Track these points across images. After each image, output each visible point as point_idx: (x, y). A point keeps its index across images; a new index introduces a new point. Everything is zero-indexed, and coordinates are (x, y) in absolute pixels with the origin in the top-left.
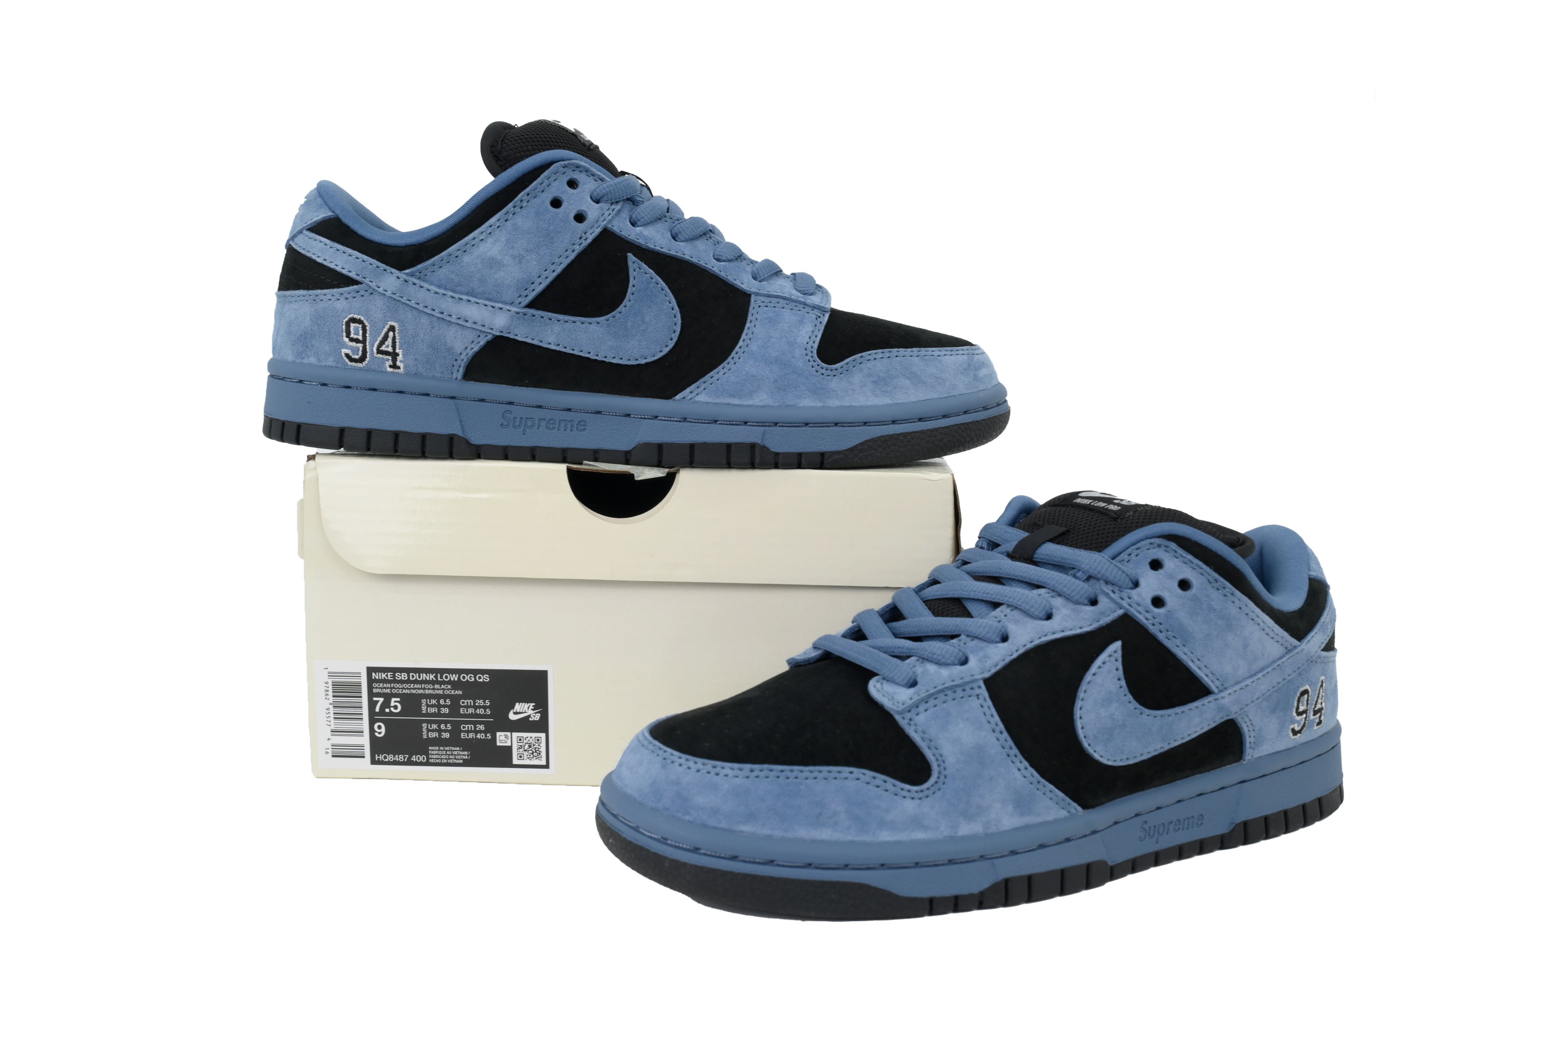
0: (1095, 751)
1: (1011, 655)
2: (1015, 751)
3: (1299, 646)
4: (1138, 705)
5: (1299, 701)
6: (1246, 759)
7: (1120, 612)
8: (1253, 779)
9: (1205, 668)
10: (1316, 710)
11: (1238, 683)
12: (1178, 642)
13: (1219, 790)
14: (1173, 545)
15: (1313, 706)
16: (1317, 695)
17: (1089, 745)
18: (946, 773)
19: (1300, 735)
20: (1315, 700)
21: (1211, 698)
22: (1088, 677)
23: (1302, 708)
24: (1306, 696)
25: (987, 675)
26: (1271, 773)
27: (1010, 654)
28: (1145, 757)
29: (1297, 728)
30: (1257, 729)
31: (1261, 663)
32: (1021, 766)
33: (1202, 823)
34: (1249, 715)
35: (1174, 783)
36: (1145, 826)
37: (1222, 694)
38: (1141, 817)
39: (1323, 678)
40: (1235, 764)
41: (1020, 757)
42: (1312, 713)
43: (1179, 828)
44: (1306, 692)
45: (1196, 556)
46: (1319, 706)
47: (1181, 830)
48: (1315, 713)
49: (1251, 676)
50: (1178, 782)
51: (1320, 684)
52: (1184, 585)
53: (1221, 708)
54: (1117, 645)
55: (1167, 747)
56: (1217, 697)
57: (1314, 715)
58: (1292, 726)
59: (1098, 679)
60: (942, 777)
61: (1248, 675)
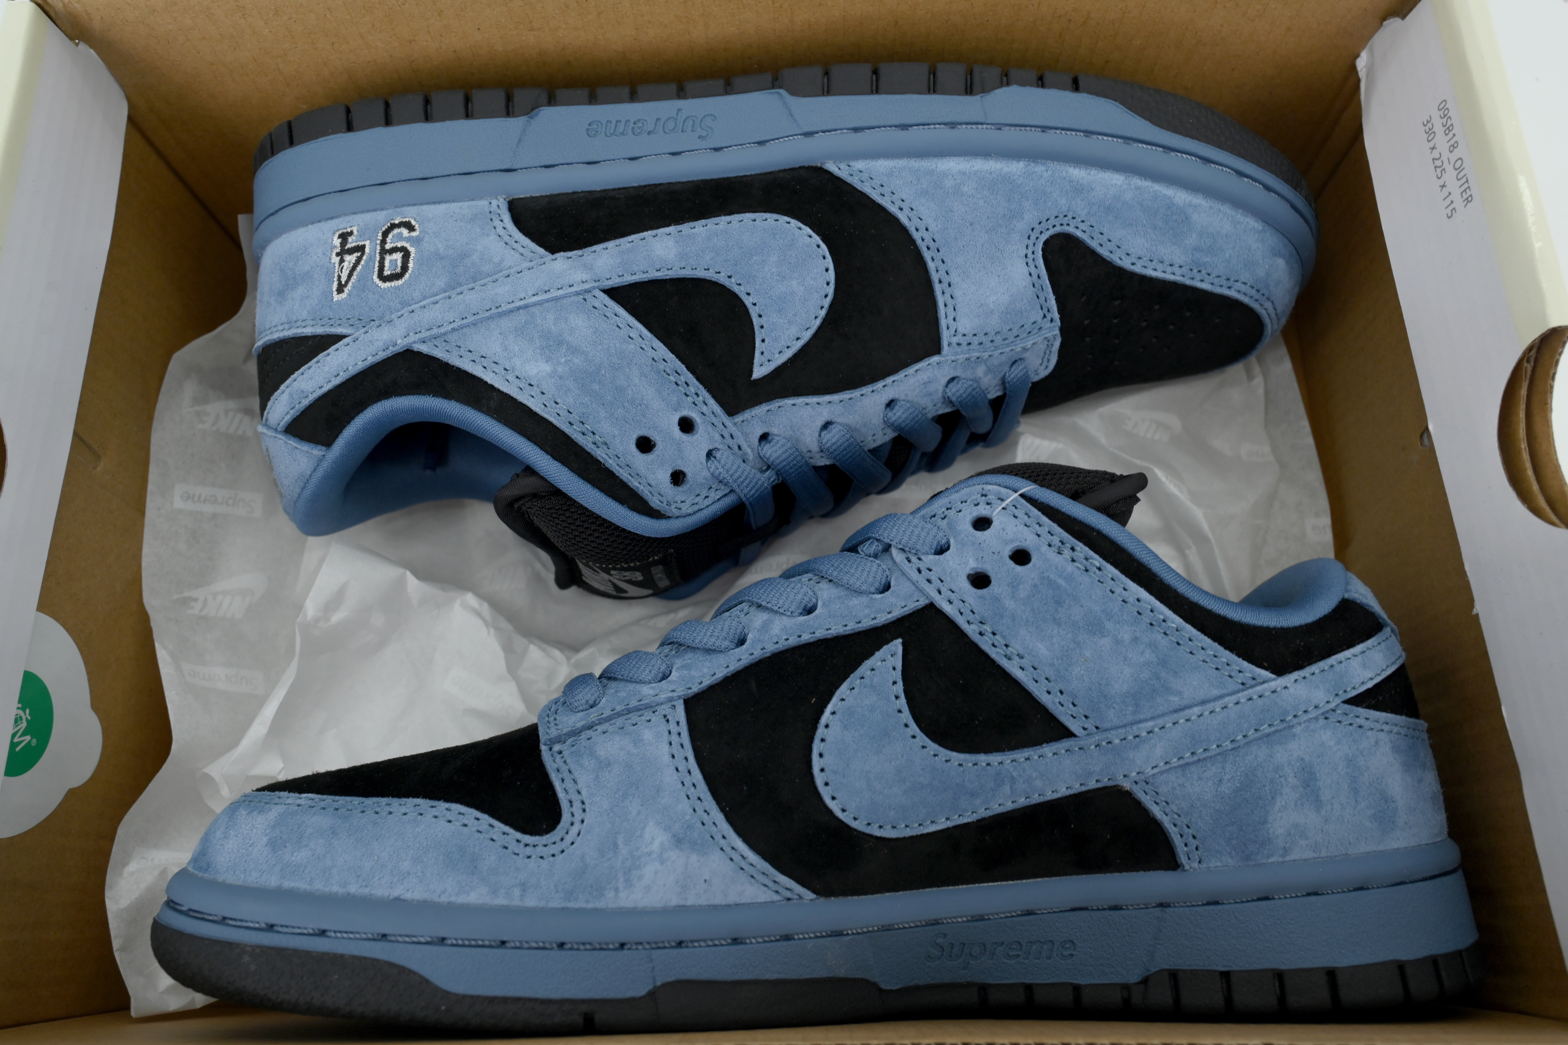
0: (810, 236)
1: (893, 382)
2: (927, 255)
3: (414, 342)
4: (736, 289)
5: (405, 268)
6: (502, 200)
7: (739, 418)
8: (488, 171)
9: (620, 325)
10: (358, 251)
11: (556, 299)
12: (662, 366)
13: (557, 165)
14: (655, 502)
15: (364, 258)
16: (355, 273)
17: (818, 246)
18: (1026, 241)
19: (392, 222)
20: (360, 266)
21: (609, 284)
22: (807, 336)
23: (398, 256)
24: (387, 272)
25: (935, 359)
26: (449, 176)
27: (895, 383)
28: (724, 219)
29: (405, 232)
30: (493, 237)
31: (506, 323)
32: (923, 233)
33: (590, 125)
34: (518, 255)
35: (643, 184)
36: (704, 134)
37: (586, 286)
38: (712, 146)
39: (336, 297)
40: (522, 197)
41: (922, 246)
42: (367, 250)
43: (635, 123)
44: (383, 278)
45: (624, 485)
46: (350, 259)
47: (632, 122)
48: (361, 249)
49: (526, 307)
50: (635, 185)
51: (346, 290)
52: (645, 445)
53: (588, 268)
54: (758, 372)
55: (685, 228)
56: (596, 284)
57: (364, 247)
58: (414, 234)
59: (794, 331)
60: (1033, 237)
61: (534, 310)
